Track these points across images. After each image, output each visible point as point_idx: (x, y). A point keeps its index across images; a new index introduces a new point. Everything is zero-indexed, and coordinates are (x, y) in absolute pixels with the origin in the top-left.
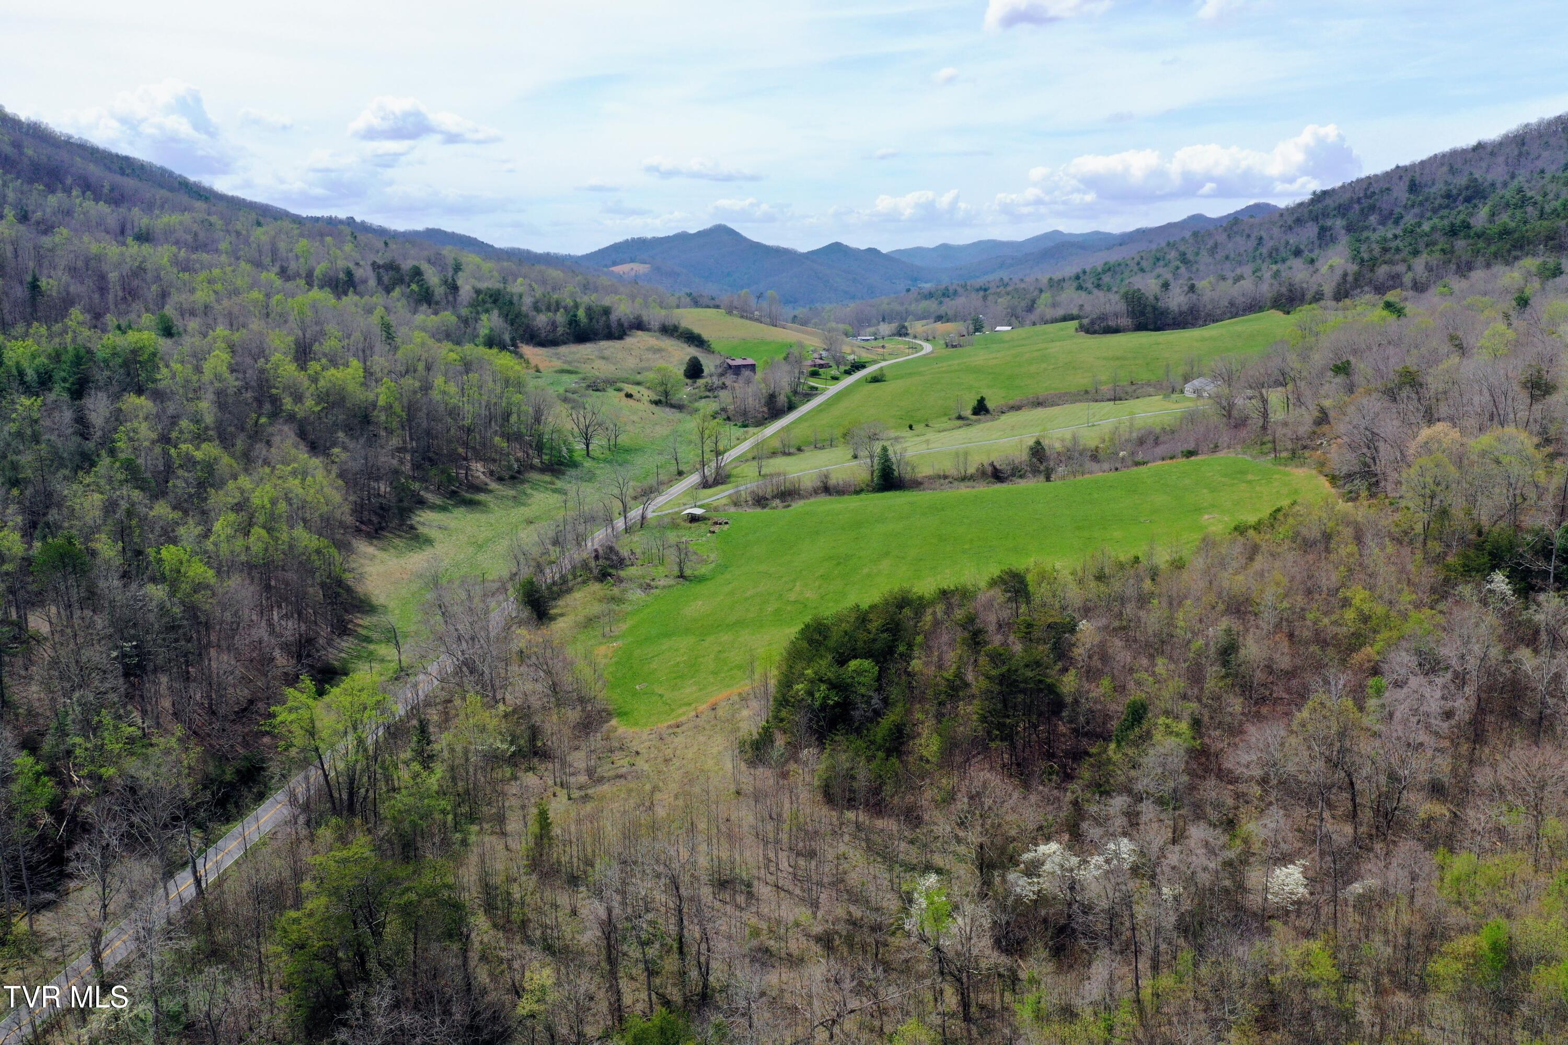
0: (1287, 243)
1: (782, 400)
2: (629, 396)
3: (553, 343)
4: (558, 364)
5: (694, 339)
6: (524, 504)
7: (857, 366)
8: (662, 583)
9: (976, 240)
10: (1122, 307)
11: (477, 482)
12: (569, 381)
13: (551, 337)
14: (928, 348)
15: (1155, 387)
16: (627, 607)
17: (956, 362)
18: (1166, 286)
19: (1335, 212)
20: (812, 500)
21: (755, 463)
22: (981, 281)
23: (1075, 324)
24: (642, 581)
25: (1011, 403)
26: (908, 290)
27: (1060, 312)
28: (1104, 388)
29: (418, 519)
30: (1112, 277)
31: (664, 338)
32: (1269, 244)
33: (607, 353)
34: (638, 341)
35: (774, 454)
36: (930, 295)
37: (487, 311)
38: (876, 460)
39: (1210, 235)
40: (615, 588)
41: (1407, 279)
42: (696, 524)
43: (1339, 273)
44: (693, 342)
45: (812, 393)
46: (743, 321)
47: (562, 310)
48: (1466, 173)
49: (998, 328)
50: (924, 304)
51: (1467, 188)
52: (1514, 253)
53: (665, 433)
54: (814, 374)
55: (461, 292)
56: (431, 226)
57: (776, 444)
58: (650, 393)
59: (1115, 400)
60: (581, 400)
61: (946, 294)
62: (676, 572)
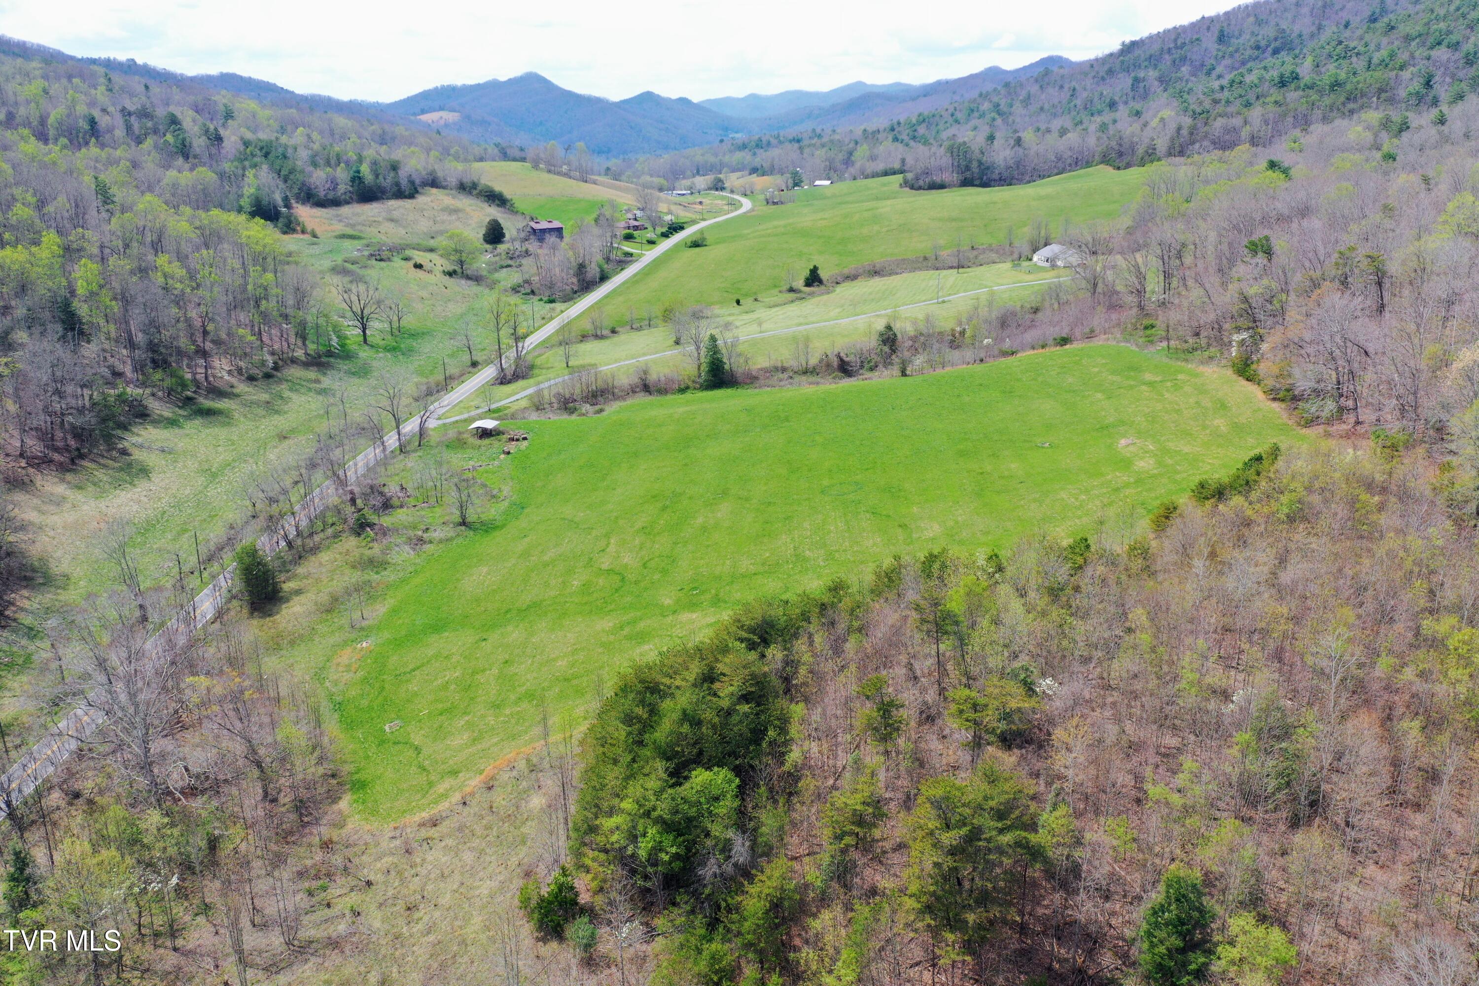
0: (1101, 95)
1: (593, 271)
2: (418, 266)
3: (335, 203)
4: (339, 228)
5: (495, 198)
6: (277, 412)
7: (675, 228)
8: (436, 535)
9: (782, 91)
10: (946, 160)
11: (218, 384)
12: (351, 248)
13: (331, 196)
14: (747, 204)
15: (997, 252)
16: (389, 575)
17: (782, 223)
18: (989, 138)
19: (1146, 63)
20: (629, 402)
21: (561, 351)
22: (792, 132)
23: (899, 178)
24: (411, 533)
25: (846, 271)
26: (722, 141)
27: (880, 166)
28: (944, 253)
29: (134, 439)
30: (928, 128)
31: (461, 196)
32: (1082, 96)
33: (396, 214)
34: (430, 198)
35: (584, 337)
36: (744, 147)
37: (255, 166)
38: (703, 352)
39: (1021, 85)
40: (375, 545)
41: (1245, 133)
42: (486, 441)
43: (1172, 126)
44: (494, 201)
45: (627, 259)
46: (551, 176)
47: (342, 165)
48: (1273, 23)
49: (817, 183)
50: (739, 156)
51: (1276, 39)
52: (1351, 106)
53: (459, 311)
54: (629, 237)
55: (226, 143)
56: (225, 71)
57: (587, 325)
58: (443, 261)
59: (960, 266)
60: (362, 272)
61: (759, 145)
62: (457, 518)
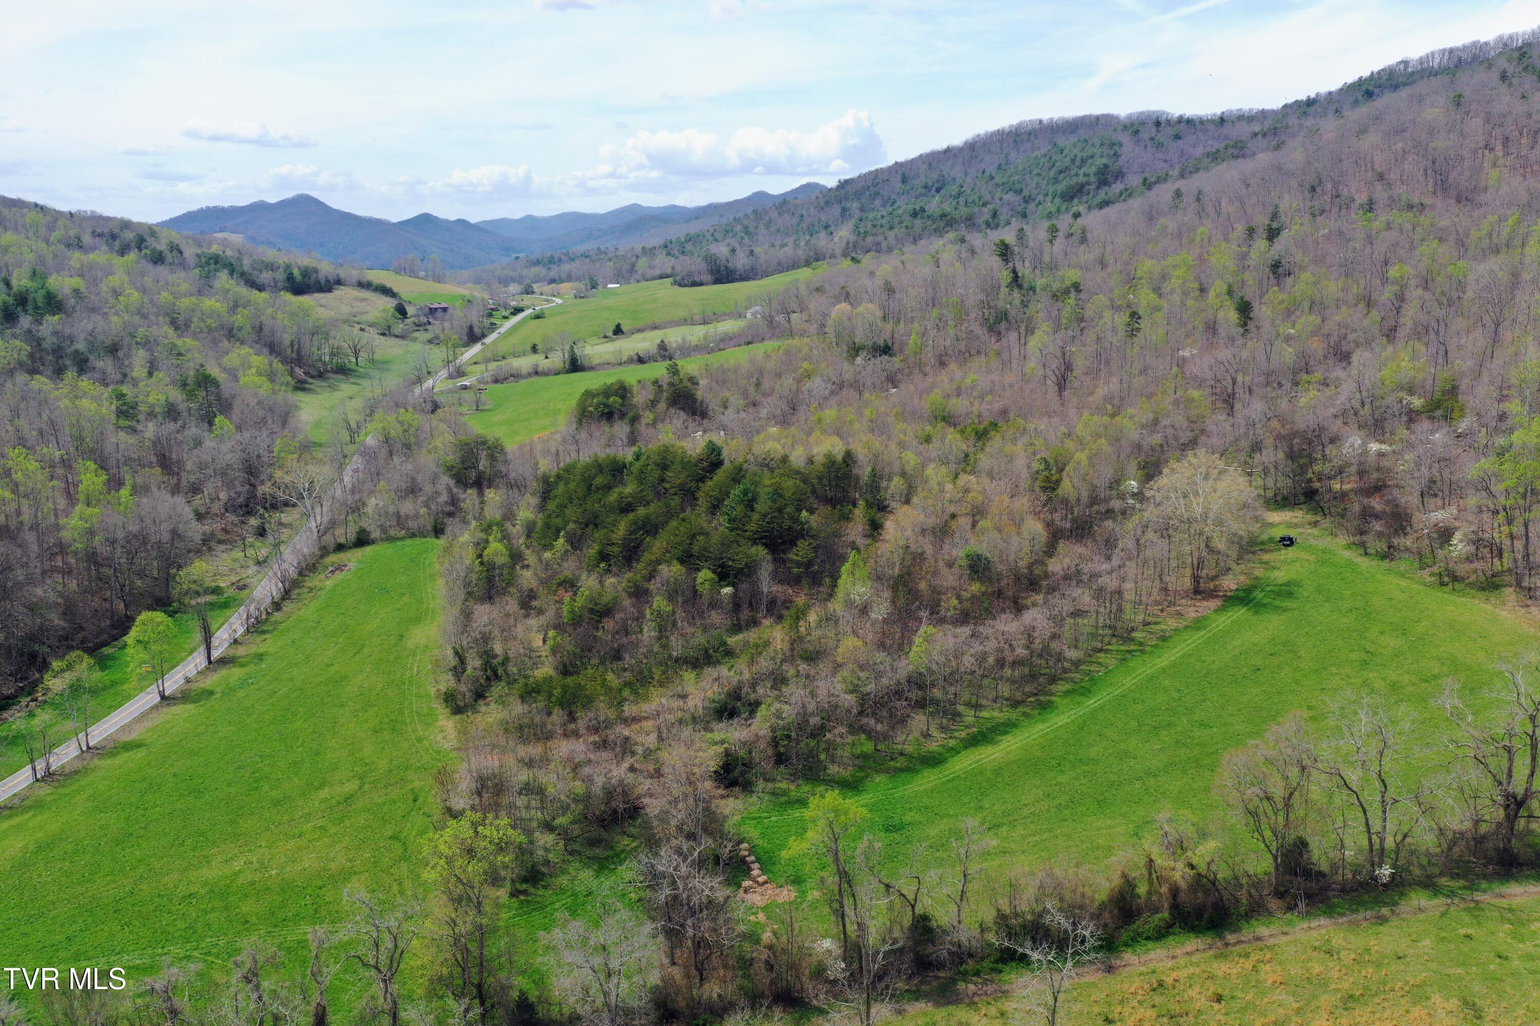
0: (820, 220)
1: (477, 331)
2: (362, 330)
5: (388, 292)
7: (517, 311)
9: (560, 212)
10: (703, 266)
14: (558, 300)
15: (728, 315)
17: (590, 306)
18: (733, 251)
19: (853, 196)
20: (529, 379)
21: (479, 366)
22: (579, 251)
23: (671, 279)
25: (639, 328)
27: (657, 272)
28: (697, 317)
30: (694, 245)
31: (363, 291)
32: (808, 220)
33: (323, 302)
34: (343, 293)
36: (537, 263)
38: (566, 355)
39: (766, 212)
43: (846, 240)
44: (389, 294)
45: (493, 327)
46: (413, 279)
47: (280, 270)
49: (610, 286)
50: (535, 270)
52: (946, 229)
54: (491, 315)
58: (373, 329)
59: (704, 323)
61: (551, 261)
